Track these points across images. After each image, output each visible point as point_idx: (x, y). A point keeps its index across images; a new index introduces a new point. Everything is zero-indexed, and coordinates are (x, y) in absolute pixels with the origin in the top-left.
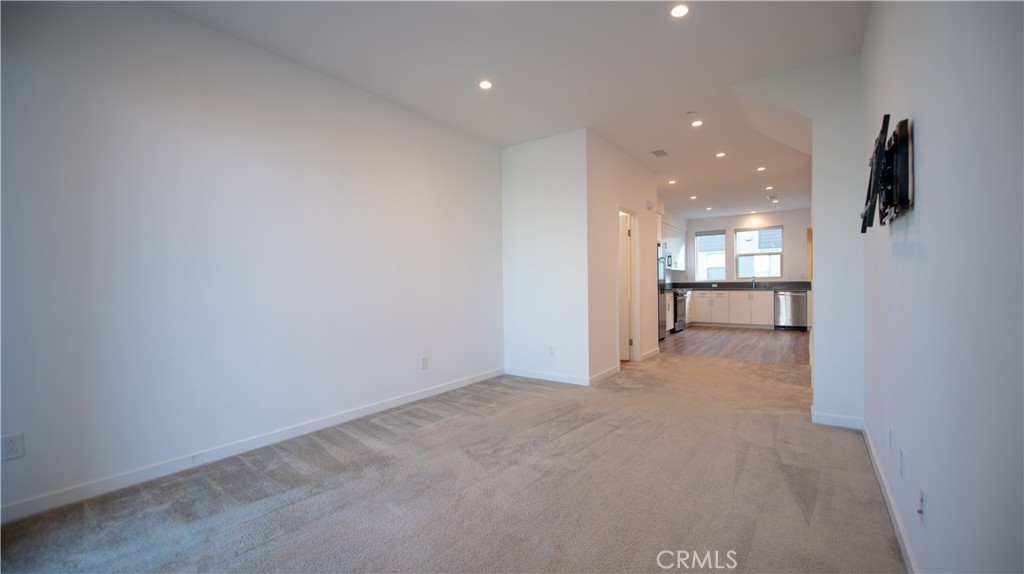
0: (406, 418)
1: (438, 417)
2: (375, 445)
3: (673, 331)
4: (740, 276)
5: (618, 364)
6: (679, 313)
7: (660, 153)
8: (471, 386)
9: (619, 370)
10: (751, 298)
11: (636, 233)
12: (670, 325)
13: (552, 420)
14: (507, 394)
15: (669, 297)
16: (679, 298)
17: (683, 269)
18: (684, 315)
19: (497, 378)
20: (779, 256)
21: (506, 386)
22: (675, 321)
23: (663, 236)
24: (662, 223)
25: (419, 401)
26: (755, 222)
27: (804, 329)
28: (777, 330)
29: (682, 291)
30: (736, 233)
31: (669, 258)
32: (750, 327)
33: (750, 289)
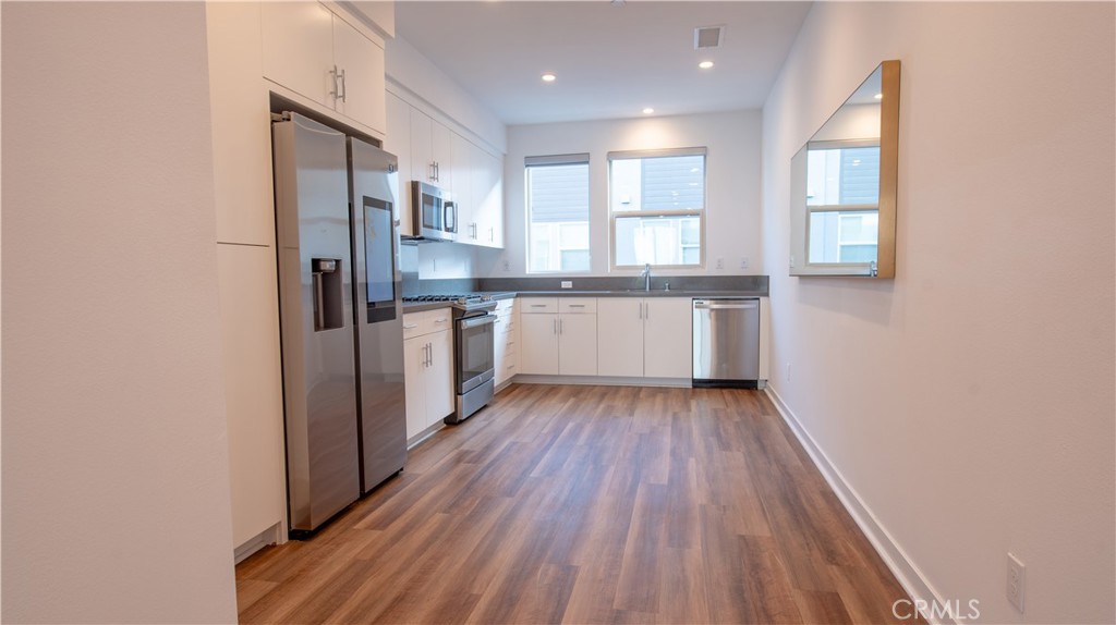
4: (619, 263)
10: (643, 314)
16: (469, 322)
17: (497, 243)
20: (695, 222)
26: (651, 136)
27: (750, 386)
28: (698, 390)
29: (483, 300)
30: (610, 162)
31: (449, 209)
32: (642, 383)
33: (643, 293)
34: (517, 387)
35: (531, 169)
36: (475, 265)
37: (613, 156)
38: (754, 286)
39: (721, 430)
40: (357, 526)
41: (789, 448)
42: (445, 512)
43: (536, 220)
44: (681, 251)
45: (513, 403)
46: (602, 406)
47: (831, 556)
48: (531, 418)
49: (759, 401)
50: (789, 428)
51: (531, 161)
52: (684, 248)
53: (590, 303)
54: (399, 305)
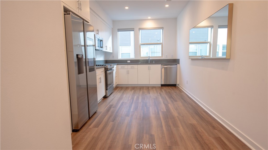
4: (142, 56)
10: (149, 69)
16: (108, 72)
17: (111, 51)
20: (161, 46)
22: (106, 89)
26: (149, 24)
27: (174, 85)
28: (162, 87)
29: (111, 66)
30: (139, 31)
31: (101, 42)
32: (149, 86)
33: (148, 63)
34: (118, 88)
35: (119, 32)
36: (105, 57)
37: (140, 29)
38: (176, 62)
39: (173, 97)
40: (90, 127)
41: (191, 101)
42: (112, 122)
43: (120, 46)
44: (150, 53)
45: (118, 92)
46: (141, 92)
47: (214, 127)
48: (125, 95)
49: (178, 89)
50: (188, 96)
51: (119, 30)
52: (151, 53)
53: (135, 66)
54: (95, 67)
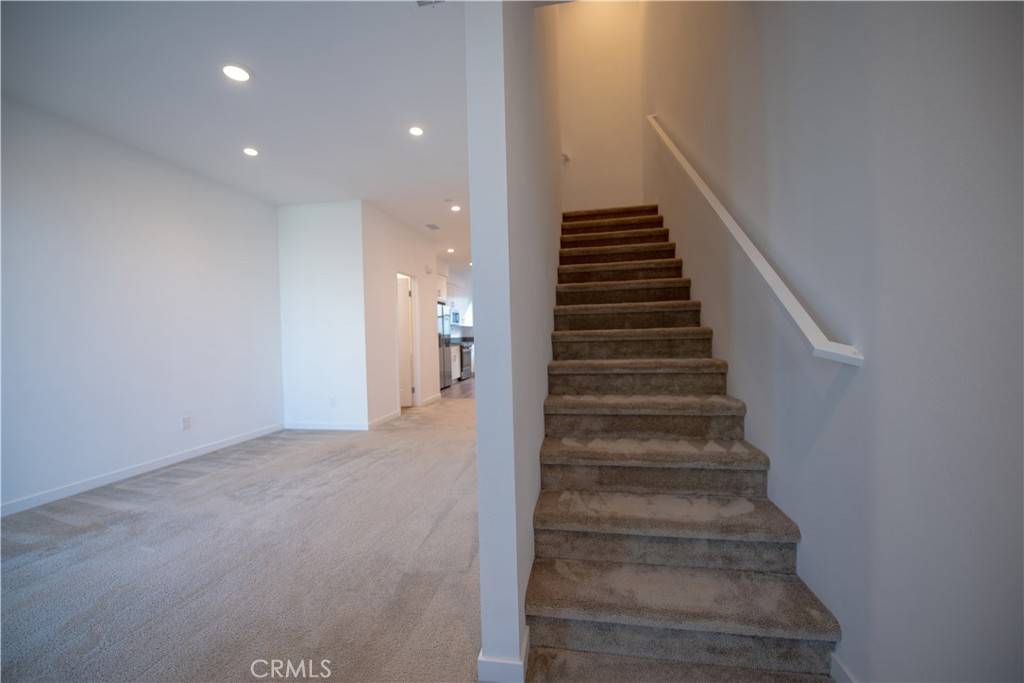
0: (163, 479)
1: (200, 474)
2: (124, 506)
3: (460, 380)
5: (399, 410)
6: (465, 362)
7: (433, 227)
8: (244, 443)
9: (399, 414)
11: (415, 294)
12: (456, 373)
13: (324, 460)
14: (283, 445)
15: (455, 351)
16: (464, 350)
17: (471, 325)
18: (470, 364)
19: (274, 433)
21: (284, 439)
22: (462, 370)
23: (449, 294)
24: (448, 283)
25: (180, 463)
29: (468, 344)
36: (462, 333)
